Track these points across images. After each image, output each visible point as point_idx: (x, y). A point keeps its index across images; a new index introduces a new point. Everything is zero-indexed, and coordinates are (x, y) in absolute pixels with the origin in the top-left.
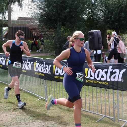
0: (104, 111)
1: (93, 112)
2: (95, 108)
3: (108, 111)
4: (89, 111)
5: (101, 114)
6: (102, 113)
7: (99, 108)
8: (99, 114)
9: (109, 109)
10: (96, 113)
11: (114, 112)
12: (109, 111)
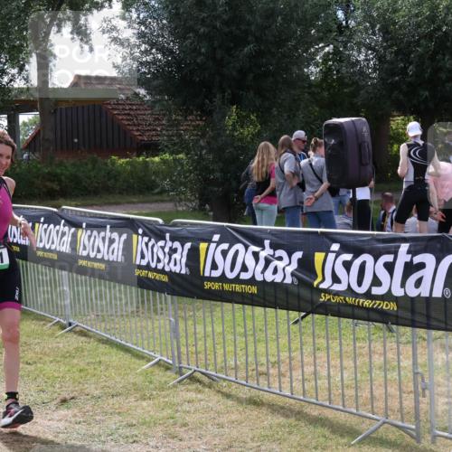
0: (380, 404)
1: (341, 408)
2: (350, 392)
3: (394, 404)
4: (327, 404)
5: (370, 415)
6: (375, 410)
7: (365, 394)
8: (364, 413)
9: (401, 397)
10: (355, 411)
11: (417, 408)
12: (401, 403)
